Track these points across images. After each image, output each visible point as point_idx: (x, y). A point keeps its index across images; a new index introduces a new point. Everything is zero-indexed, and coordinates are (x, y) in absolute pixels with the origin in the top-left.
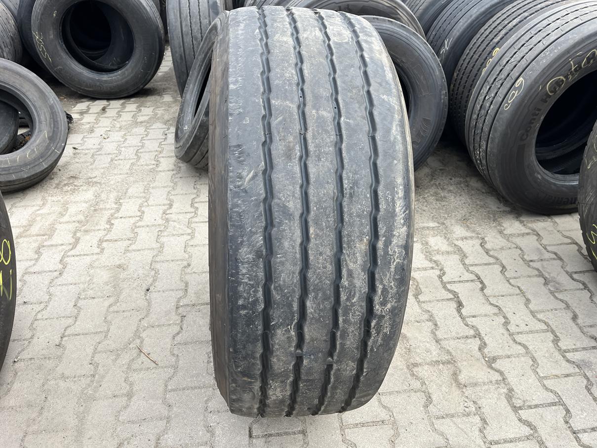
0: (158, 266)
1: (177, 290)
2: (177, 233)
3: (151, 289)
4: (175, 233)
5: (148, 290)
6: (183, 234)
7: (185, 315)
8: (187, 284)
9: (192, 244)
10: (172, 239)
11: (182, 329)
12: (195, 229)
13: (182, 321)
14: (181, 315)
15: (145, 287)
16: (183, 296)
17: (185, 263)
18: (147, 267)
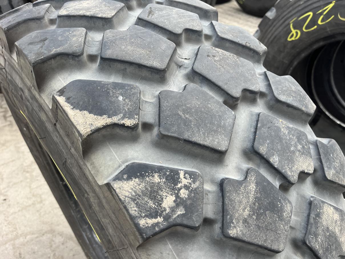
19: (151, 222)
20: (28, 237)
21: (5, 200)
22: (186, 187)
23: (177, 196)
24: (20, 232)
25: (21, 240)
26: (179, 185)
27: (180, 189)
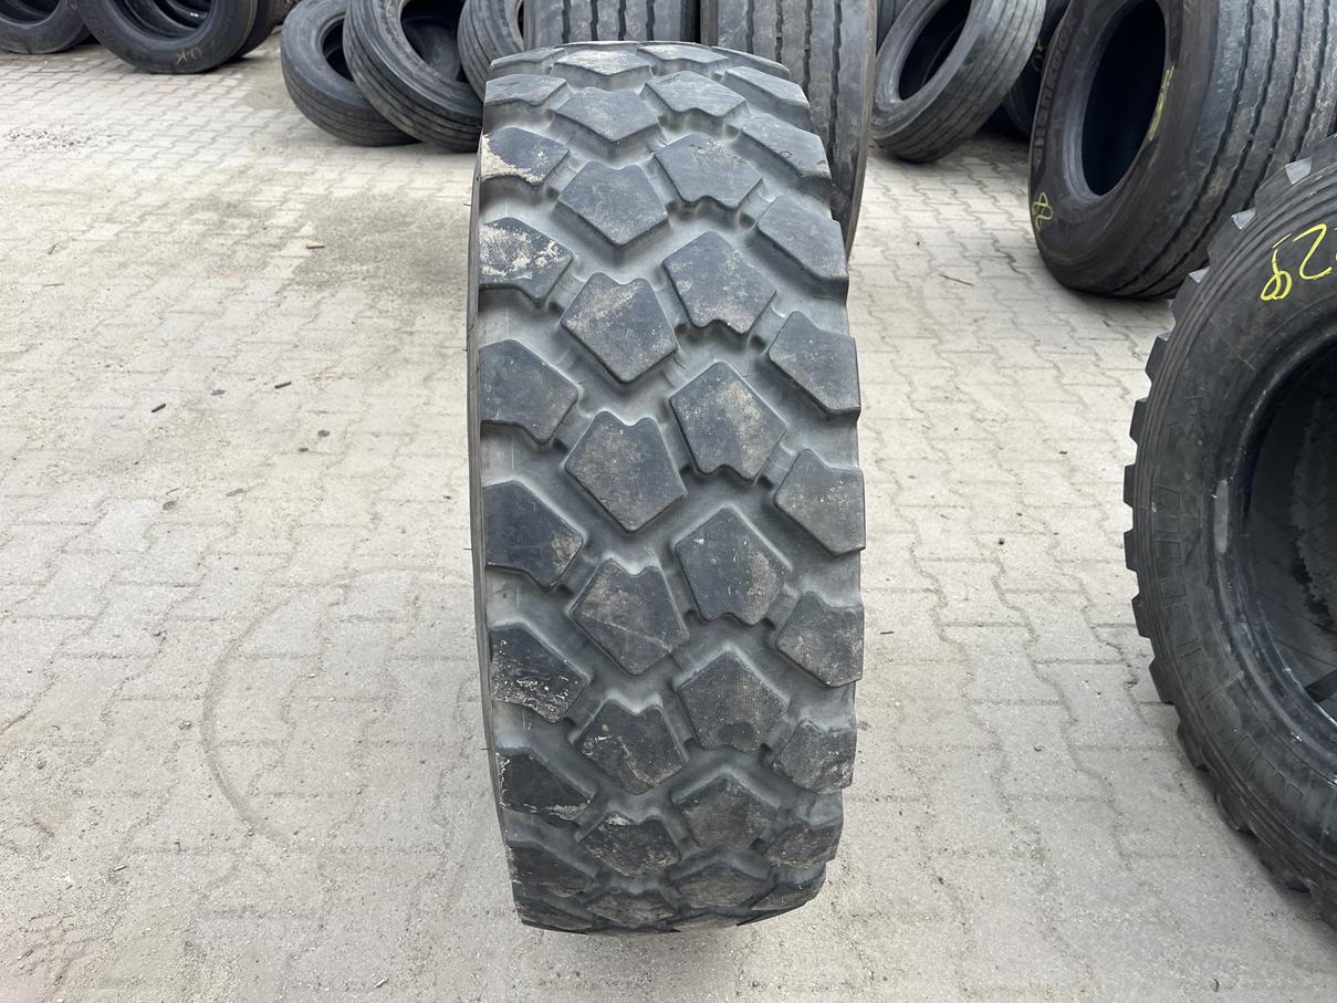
19: (494, 272)
20: (449, 579)
21: (448, 498)
22: (548, 257)
23: (533, 261)
24: (440, 563)
25: (435, 577)
26: (542, 253)
27: (540, 256)
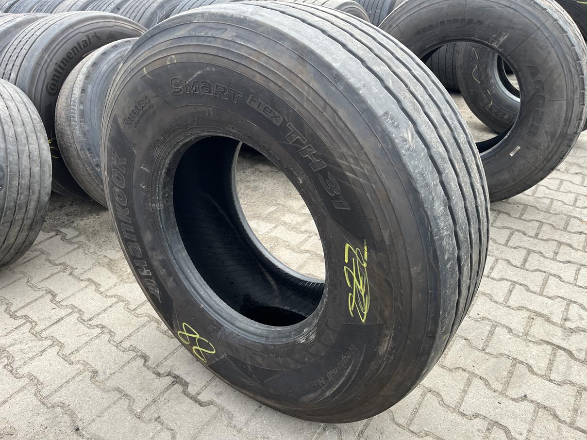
0: (55, 399)
1: (114, 404)
2: (35, 354)
3: (80, 424)
4: (30, 355)
5: (77, 430)
6: (44, 350)
7: (157, 416)
8: (118, 390)
9: (70, 352)
10: (35, 363)
11: (173, 430)
12: (53, 336)
13: (162, 424)
14: (153, 421)
15: (69, 430)
16: (130, 403)
17: (88, 374)
18: (42, 410)
